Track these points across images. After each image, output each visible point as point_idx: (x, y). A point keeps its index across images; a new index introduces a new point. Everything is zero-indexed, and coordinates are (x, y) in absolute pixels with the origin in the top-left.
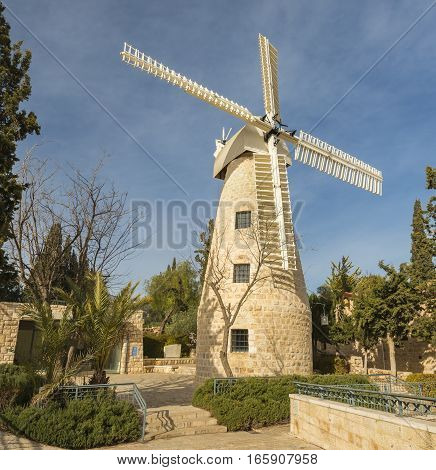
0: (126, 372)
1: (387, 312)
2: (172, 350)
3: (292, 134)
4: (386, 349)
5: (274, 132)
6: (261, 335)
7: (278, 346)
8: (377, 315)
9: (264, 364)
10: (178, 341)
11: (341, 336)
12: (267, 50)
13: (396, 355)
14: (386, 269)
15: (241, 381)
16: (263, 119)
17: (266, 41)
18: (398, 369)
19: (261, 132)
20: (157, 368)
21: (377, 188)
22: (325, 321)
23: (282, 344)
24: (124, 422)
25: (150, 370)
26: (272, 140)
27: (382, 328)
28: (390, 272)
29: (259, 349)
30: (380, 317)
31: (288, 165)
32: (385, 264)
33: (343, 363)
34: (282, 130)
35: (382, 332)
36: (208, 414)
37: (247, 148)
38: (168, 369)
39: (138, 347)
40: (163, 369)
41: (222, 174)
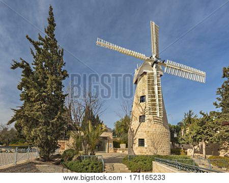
0: (108, 152)
1: (202, 132)
2: (123, 146)
3: (163, 62)
4: (202, 146)
5: (156, 62)
6: (149, 141)
7: (155, 145)
8: (198, 133)
9: (150, 151)
10: (125, 143)
11: (183, 141)
12: (154, 27)
13: (206, 149)
14: (203, 114)
15: (138, 156)
16: (151, 58)
17: (154, 23)
18: (206, 154)
19: (150, 63)
20: (118, 151)
21: (203, 80)
22: (175, 135)
23: (157, 144)
24: (98, 167)
25: (115, 152)
26: (155, 66)
27: (200, 138)
28: (205, 116)
29: (148, 146)
30: (200, 134)
31: (161, 75)
32: (203, 112)
33: (184, 151)
34: (159, 61)
35: (200, 140)
36: (126, 166)
37: (144, 71)
38: (121, 152)
39: (112, 144)
40: (119, 152)
41: (136, 83)
